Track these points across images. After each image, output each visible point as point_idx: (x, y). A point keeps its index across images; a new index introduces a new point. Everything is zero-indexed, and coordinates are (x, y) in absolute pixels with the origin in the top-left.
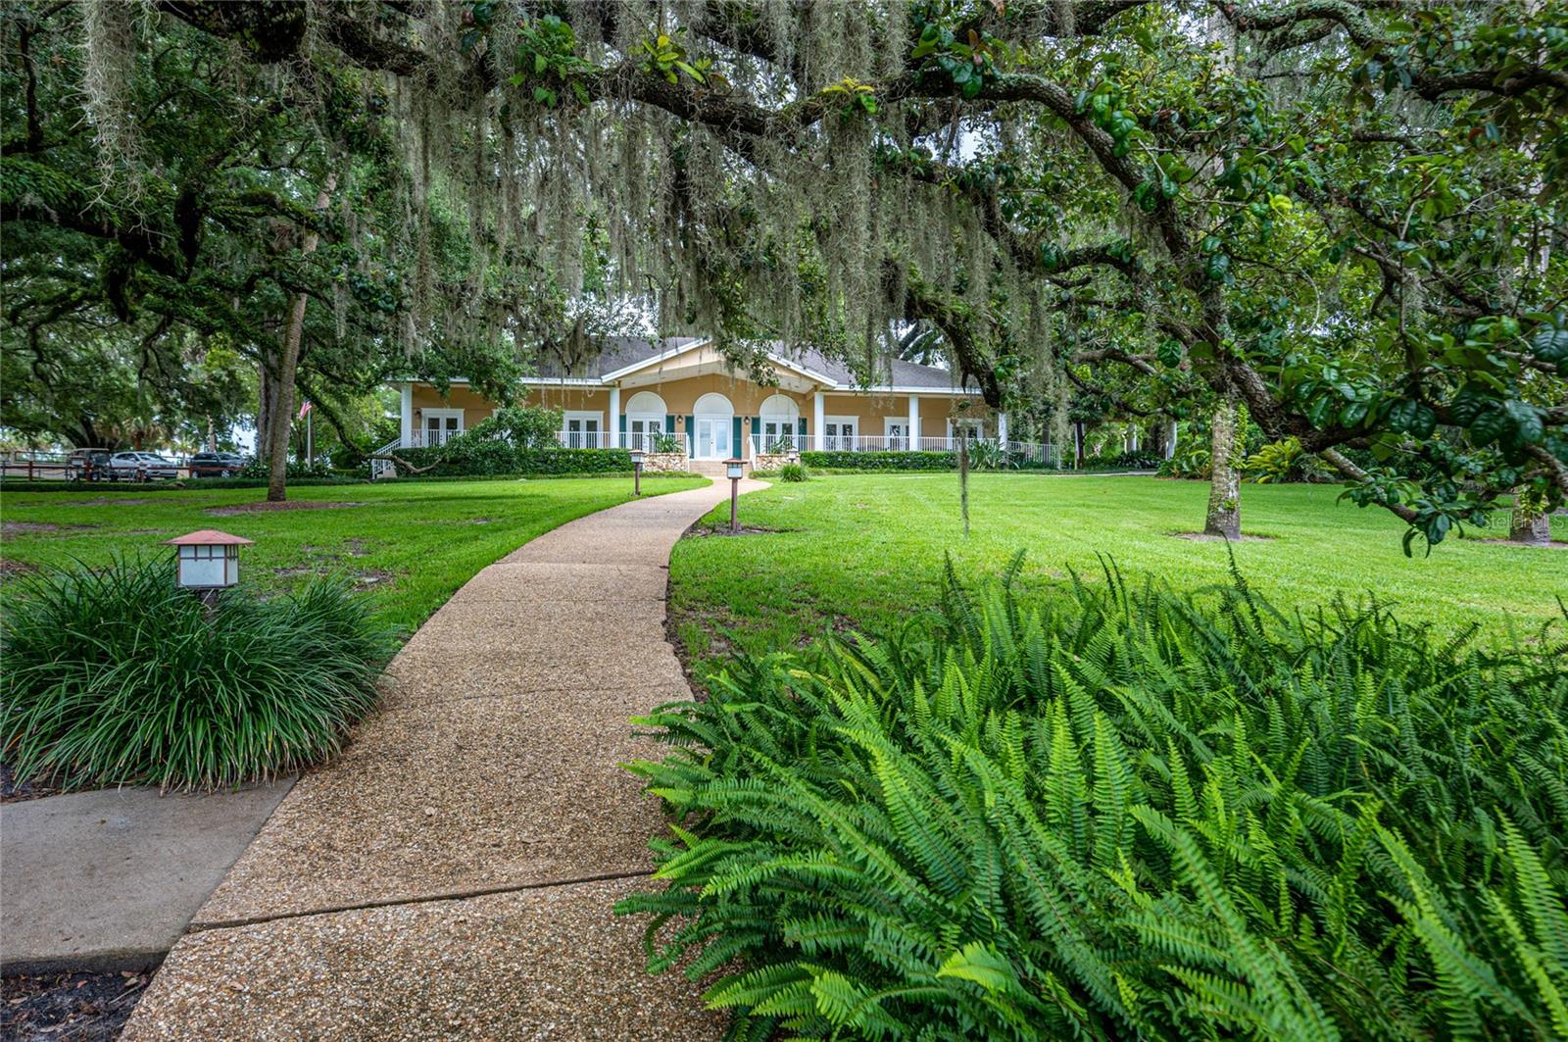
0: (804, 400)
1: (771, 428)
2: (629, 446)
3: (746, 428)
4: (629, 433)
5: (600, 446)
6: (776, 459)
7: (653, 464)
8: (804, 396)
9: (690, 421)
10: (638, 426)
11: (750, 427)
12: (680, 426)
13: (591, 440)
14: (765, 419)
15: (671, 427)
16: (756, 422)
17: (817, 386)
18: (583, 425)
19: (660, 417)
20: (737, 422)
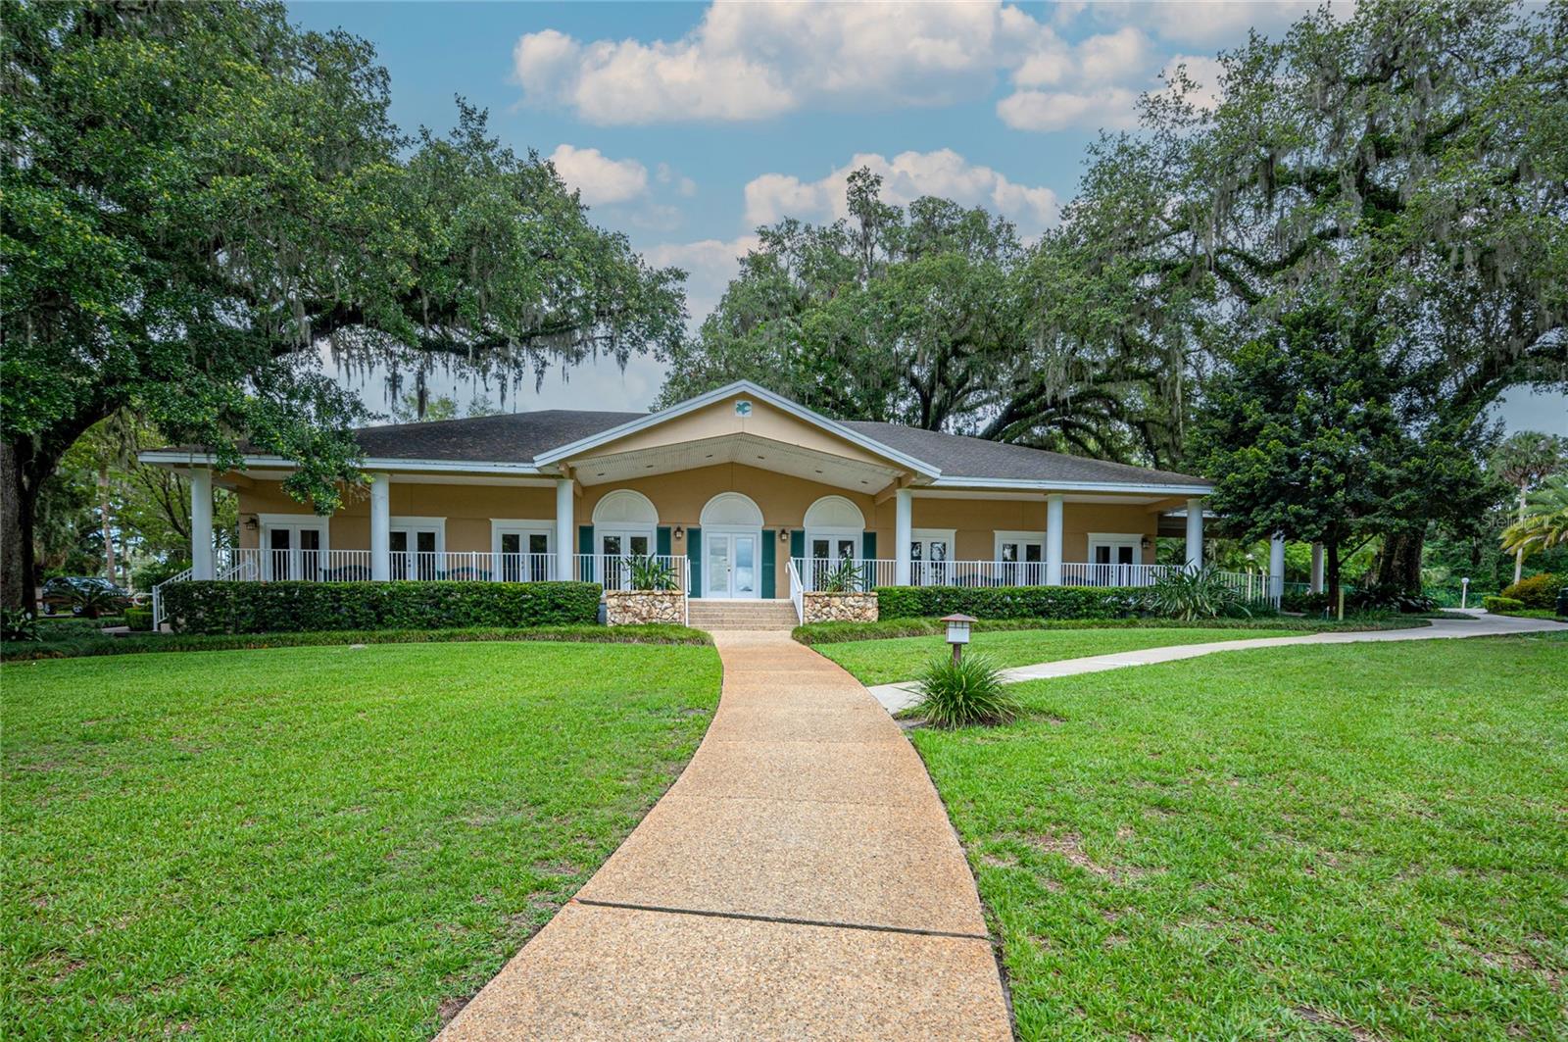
0: (876, 506)
1: (821, 548)
2: (599, 578)
3: (783, 547)
4: (599, 556)
5: (525, 576)
6: (837, 601)
7: (626, 609)
8: (873, 498)
9: (694, 536)
10: (611, 546)
11: (788, 546)
12: (679, 544)
13: (539, 570)
14: (812, 534)
15: (664, 546)
16: (798, 539)
17: (905, 478)
18: (524, 543)
19: (649, 531)
20: (769, 538)
